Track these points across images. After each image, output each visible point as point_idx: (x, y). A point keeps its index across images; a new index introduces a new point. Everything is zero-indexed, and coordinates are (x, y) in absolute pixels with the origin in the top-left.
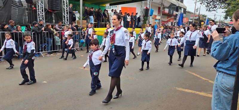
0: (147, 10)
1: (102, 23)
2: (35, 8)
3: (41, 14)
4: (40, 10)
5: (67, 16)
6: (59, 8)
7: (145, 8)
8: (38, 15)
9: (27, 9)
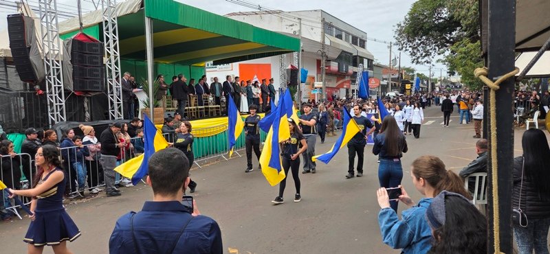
0: (293, 72)
1: (199, 107)
2: (41, 92)
3: (56, 102)
4: (54, 95)
5: (118, 101)
6: (100, 85)
7: (289, 67)
8: (49, 106)
9: (22, 95)
